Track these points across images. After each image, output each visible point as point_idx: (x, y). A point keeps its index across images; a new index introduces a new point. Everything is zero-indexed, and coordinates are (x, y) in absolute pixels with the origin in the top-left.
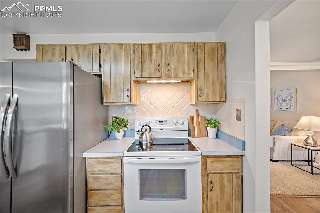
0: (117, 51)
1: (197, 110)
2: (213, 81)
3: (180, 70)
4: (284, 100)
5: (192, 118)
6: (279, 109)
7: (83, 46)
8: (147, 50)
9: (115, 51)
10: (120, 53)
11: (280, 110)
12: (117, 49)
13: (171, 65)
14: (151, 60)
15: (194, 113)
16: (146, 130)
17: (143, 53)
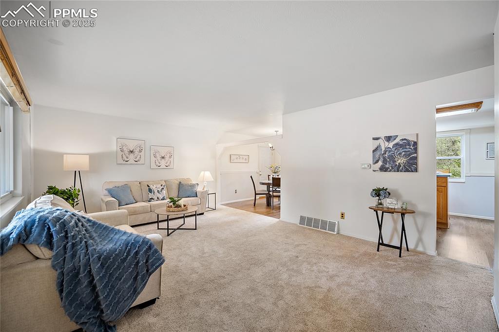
4: (163, 158)
11: (159, 168)
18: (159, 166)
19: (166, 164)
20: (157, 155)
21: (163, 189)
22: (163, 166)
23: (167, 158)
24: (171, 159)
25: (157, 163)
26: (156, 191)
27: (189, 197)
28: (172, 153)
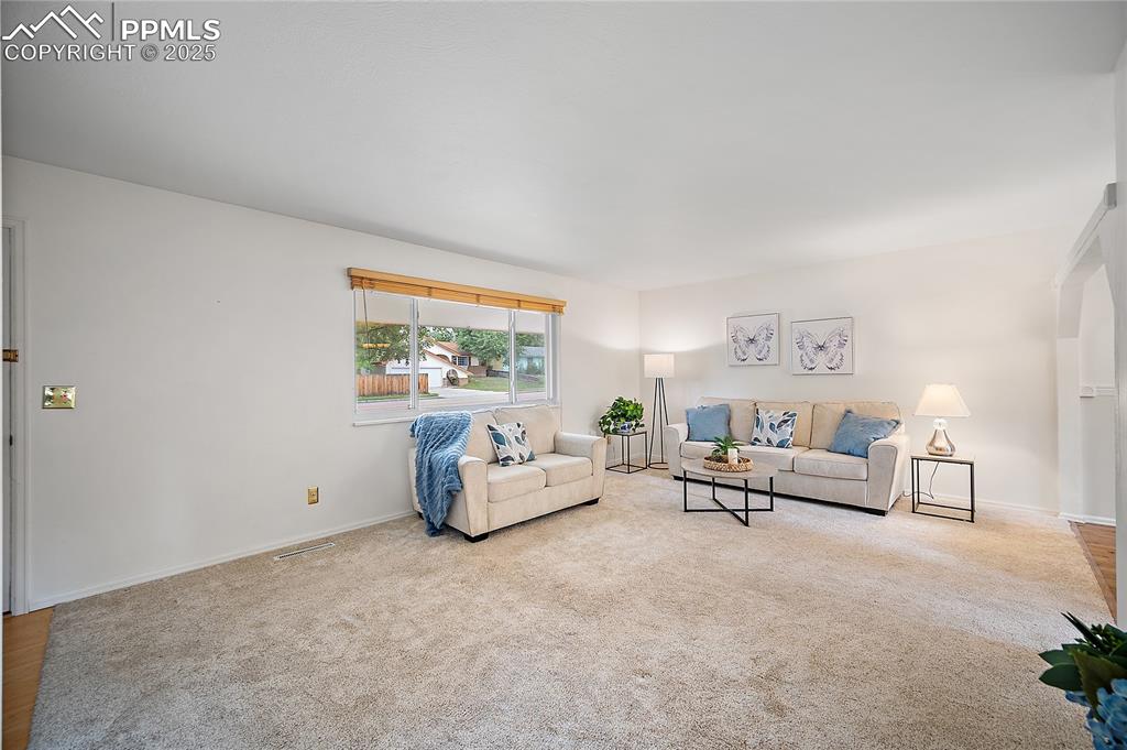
4: (821, 348)
6: (806, 372)
11: (810, 372)
18: (811, 369)
19: (830, 362)
20: (807, 342)
21: (786, 421)
22: (821, 368)
23: (832, 348)
24: (846, 351)
25: (807, 361)
26: (767, 425)
27: (849, 454)
28: (849, 333)
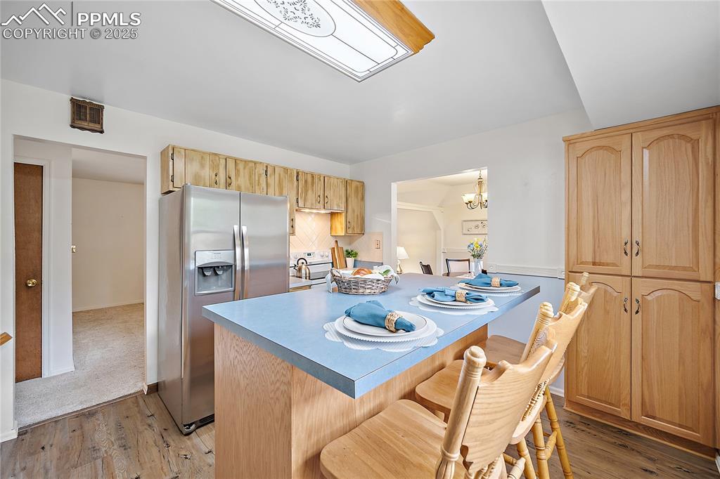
0: (281, 176)
1: (337, 241)
2: (357, 216)
3: (335, 203)
5: (333, 249)
7: (243, 162)
8: (310, 179)
9: (280, 175)
10: (285, 178)
12: (282, 173)
13: (329, 197)
14: (313, 190)
15: (333, 245)
16: (303, 263)
17: (306, 181)
